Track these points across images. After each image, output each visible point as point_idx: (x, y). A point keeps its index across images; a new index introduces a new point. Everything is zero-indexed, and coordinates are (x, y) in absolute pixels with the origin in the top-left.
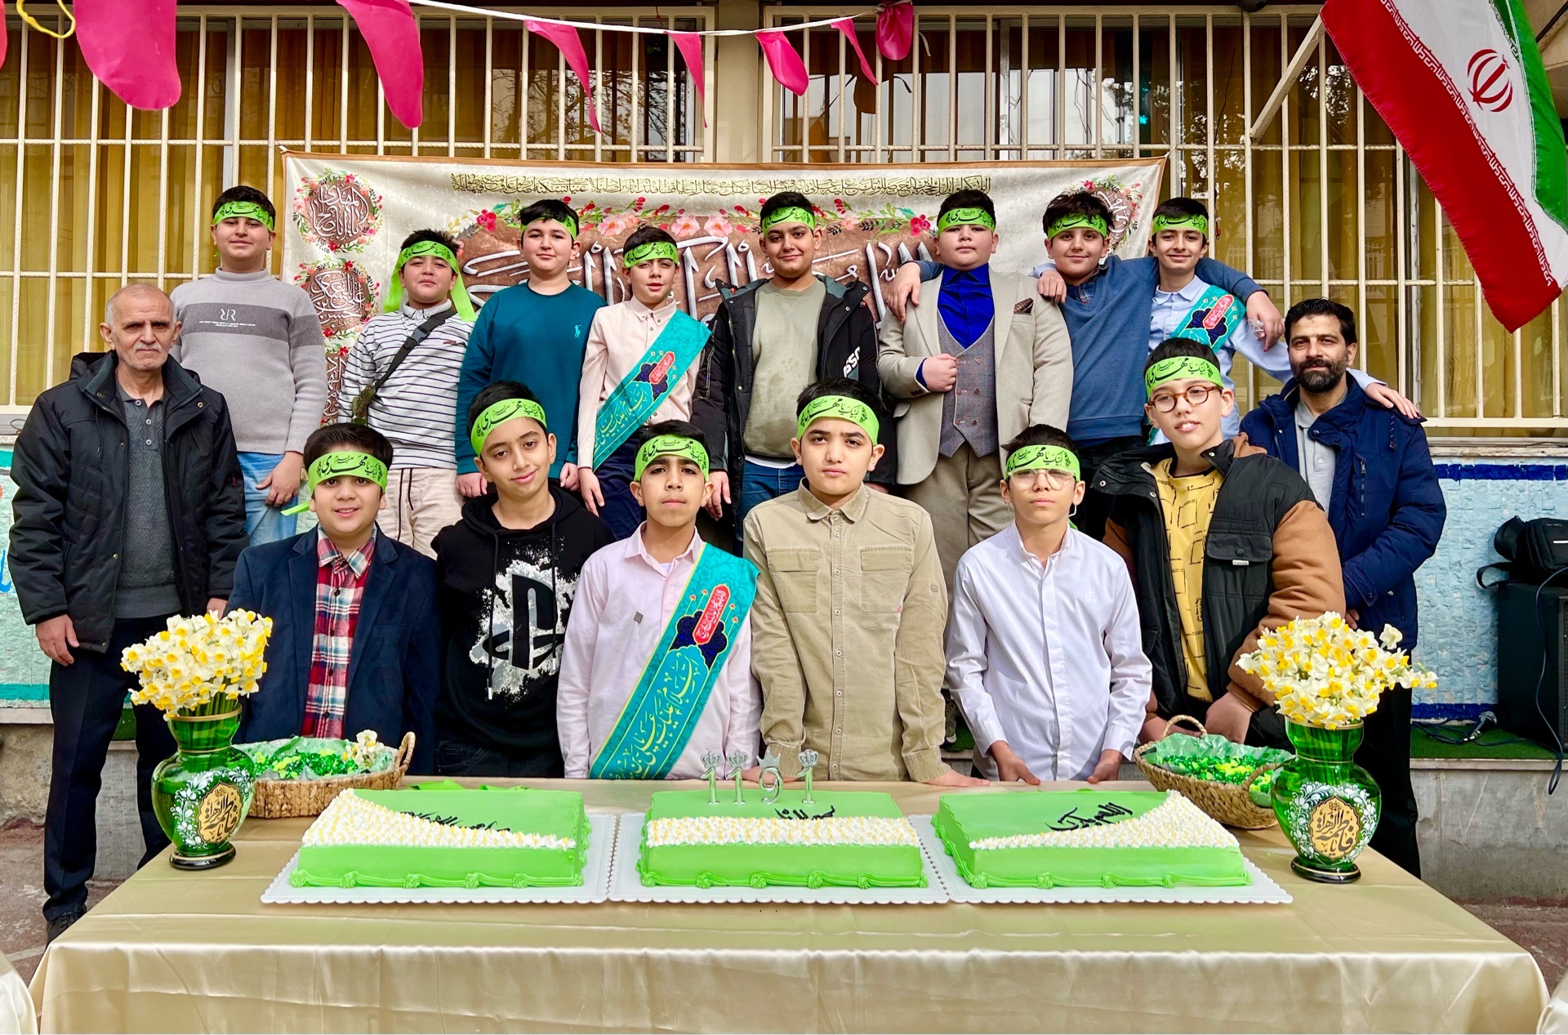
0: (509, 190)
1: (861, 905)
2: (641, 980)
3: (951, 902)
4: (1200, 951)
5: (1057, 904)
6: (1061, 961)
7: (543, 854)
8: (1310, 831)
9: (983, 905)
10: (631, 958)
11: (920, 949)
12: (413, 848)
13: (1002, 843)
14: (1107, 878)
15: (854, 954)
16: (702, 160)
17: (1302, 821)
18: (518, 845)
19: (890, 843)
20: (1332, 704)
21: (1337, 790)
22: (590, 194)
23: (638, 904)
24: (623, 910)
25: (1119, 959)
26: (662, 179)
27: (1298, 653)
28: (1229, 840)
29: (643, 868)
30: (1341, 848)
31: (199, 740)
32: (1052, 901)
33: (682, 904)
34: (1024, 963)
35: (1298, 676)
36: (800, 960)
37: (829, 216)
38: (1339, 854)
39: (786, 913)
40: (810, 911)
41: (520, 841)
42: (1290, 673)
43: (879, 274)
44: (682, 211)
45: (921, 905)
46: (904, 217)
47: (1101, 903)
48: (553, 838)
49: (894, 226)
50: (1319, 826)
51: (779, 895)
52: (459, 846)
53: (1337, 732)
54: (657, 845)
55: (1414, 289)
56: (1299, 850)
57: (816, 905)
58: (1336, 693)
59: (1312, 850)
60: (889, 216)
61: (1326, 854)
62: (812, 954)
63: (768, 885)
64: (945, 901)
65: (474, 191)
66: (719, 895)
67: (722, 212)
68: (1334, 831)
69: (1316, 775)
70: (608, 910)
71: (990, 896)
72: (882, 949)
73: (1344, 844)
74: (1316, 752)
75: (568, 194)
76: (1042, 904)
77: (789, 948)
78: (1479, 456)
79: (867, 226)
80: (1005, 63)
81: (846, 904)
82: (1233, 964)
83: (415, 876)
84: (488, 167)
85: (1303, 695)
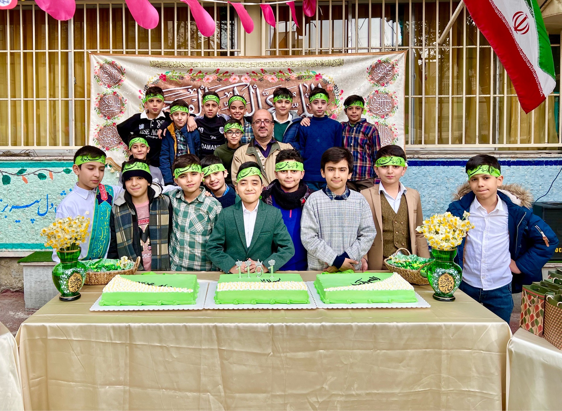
0: (170, 67)
1: (287, 309)
2: (214, 333)
3: (317, 308)
4: (397, 322)
5: (352, 309)
6: (351, 326)
7: (182, 294)
8: (438, 284)
9: (328, 309)
10: (211, 326)
11: (305, 323)
12: (140, 293)
13: (335, 289)
14: (369, 300)
15: (284, 324)
16: (240, 55)
17: (436, 281)
18: (174, 291)
19: (297, 289)
20: (446, 242)
21: (447, 271)
22: (200, 67)
23: (214, 310)
24: (209, 312)
25: (370, 325)
26: (226, 62)
27: (435, 225)
28: (411, 288)
29: (216, 298)
30: (448, 290)
31: (67, 259)
32: (351, 308)
33: (228, 310)
34: (339, 326)
35: (435, 233)
36: (266, 326)
37: (286, 75)
38: (447, 292)
39: (262, 312)
40: (271, 311)
41: (175, 290)
42: (433, 232)
43: (304, 95)
44: (233, 74)
45: (307, 309)
46: (313, 74)
47: (367, 308)
48: (186, 289)
49: (309, 78)
50: (441, 283)
51: (260, 307)
52: (155, 292)
53: (448, 252)
54: (220, 291)
55: (497, 98)
56: (435, 291)
57: (273, 309)
58: (448, 239)
59: (439, 291)
60: (307, 74)
61: (444, 292)
62: (270, 324)
63: (257, 303)
64: (315, 308)
65: (158, 67)
66: (241, 307)
67: (247, 73)
68: (446, 284)
69: (441, 266)
70: (204, 312)
71: (330, 307)
72: (293, 323)
73: (449, 289)
74: (441, 258)
75: (192, 68)
76: (347, 309)
77: (263, 322)
78: (517, 158)
79: (299, 78)
80: (350, 17)
81: (282, 309)
82: (408, 326)
83: (141, 302)
84: (163, 58)
85: (436, 239)
